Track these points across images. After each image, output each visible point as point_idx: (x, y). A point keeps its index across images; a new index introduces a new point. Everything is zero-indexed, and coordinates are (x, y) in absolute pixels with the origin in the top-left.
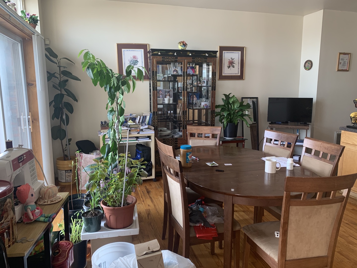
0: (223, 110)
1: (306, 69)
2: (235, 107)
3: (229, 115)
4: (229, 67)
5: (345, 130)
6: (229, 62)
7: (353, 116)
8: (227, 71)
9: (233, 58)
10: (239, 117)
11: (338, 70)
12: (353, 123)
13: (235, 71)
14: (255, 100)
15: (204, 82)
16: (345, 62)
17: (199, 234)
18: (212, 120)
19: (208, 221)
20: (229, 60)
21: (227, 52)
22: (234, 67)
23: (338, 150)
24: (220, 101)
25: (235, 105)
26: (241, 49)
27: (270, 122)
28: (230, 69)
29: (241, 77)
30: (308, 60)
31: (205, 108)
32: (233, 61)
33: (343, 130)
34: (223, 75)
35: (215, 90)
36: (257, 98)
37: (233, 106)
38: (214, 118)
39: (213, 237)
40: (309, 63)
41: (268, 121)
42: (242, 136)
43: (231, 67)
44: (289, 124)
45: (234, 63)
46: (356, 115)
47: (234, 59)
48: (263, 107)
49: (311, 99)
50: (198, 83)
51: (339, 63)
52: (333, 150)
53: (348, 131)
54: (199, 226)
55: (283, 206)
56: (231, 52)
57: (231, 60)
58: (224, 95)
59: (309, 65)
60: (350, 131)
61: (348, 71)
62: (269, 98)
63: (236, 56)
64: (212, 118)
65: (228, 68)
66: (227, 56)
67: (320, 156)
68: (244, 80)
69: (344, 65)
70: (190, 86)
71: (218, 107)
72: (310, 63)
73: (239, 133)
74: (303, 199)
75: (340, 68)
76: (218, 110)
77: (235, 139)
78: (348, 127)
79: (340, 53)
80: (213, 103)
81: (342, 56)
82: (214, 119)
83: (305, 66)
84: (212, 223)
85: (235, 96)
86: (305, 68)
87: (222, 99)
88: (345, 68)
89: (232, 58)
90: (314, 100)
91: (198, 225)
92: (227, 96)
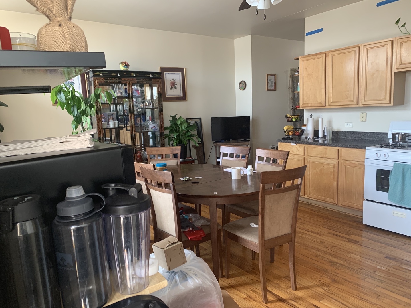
0: (171, 131)
1: (241, 90)
2: (183, 128)
3: (178, 136)
4: (171, 88)
5: (281, 142)
6: (171, 83)
7: (286, 129)
8: (169, 93)
9: (174, 80)
10: (188, 138)
11: (268, 90)
12: (287, 136)
13: (177, 92)
14: (198, 121)
15: (150, 104)
16: (272, 82)
17: (190, 236)
18: (162, 142)
19: (195, 225)
20: (171, 81)
21: (169, 73)
22: (176, 88)
23: (284, 155)
24: (167, 123)
25: (183, 126)
26: (181, 70)
27: (215, 141)
28: (172, 90)
29: (183, 98)
30: (242, 81)
31: (154, 130)
32: (175, 82)
33: (279, 142)
34: (166, 96)
35: (162, 111)
36: (200, 119)
37: (180, 127)
38: (164, 140)
39: (202, 237)
40: (243, 84)
41: (213, 140)
42: (190, 157)
43: (174, 88)
44: (231, 142)
45: (176, 85)
46: (288, 129)
47: (175, 80)
48: (207, 127)
49: (249, 117)
50: (145, 105)
51: (268, 83)
52: (280, 155)
53: (284, 142)
54: (188, 231)
55: (260, 196)
56: (172, 73)
57: (172, 81)
58: (171, 116)
59: (243, 85)
60: (285, 142)
61: (275, 90)
62: (212, 118)
63: (177, 77)
64: (162, 141)
65: (171, 90)
66: (169, 77)
67: (271, 162)
68: (186, 101)
69: (271, 85)
70: (136, 108)
71: (166, 128)
72: (244, 84)
73: (188, 155)
74: (273, 188)
75: (269, 88)
76: (167, 132)
77: (184, 160)
78: (283, 139)
79: (268, 75)
80: (161, 125)
81: (269, 77)
82: (164, 141)
83: (239, 86)
84: (199, 226)
85: (183, 117)
86: (240, 88)
87: (170, 120)
88: (273, 88)
89: (173, 80)
90: (251, 118)
91: (187, 230)
92: (174, 118)
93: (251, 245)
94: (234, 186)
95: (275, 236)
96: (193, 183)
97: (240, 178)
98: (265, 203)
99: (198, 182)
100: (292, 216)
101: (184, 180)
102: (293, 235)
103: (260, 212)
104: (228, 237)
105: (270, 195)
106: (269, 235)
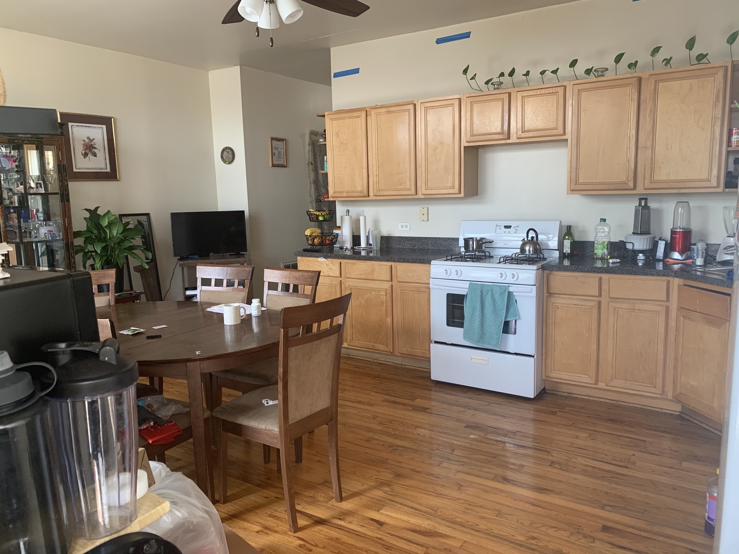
0: (88, 240)
1: (225, 163)
2: (115, 233)
3: (105, 249)
4: (85, 155)
5: (302, 256)
6: (84, 144)
7: (309, 235)
8: (81, 164)
9: (92, 138)
10: (126, 252)
11: (273, 166)
12: (311, 245)
13: (100, 163)
14: (144, 219)
15: (39, 185)
16: (279, 153)
17: (150, 438)
18: (70, 262)
19: (159, 416)
20: (84, 141)
21: (78, 126)
22: (95, 155)
23: (312, 278)
24: (79, 223)
25: (114, 228)
26: (106, 121)
27: (179, 258)
28: (87, 158)
29: (111, 175)
30: (226, 148)
31: (50, 239)
32: (92, 143)
33: (299, 256)
34: (75, 170)
35: (68, 201)
36: (148, 215)
37: (108, 232)
38: (74, 258)
39: (174, 436)
40: (228, 152)
41: (175, 255)
42: (130, 289)
43: (90, 155)
44: (211, 258)
45: (95, 148)
46: (313, 233)
47: (94, 139)
48: (162, 230)
49: (243, 212)
50: (27, 187)
51: (273, 154)
52: (306, 279)
53: (306, 256)
54: (147, 428)
55: (280, 350)
56: (86, 126)
57: (87, 141)
58: (86, 210)
59: (228, 155)
60: (309, 256)
61: (286, 167)
62: (172, 214)
63: (97, 133)
64: (69, 260)
65: (84, 158)
66: (79, 133)
67: (291, 290)
68: (118, 180)
69: (279, 158)
70: (8, 193)
71: (78, 234)
72: (230, 152)
73: (126, 286)
75: (275, 163)
76: (79, 242)
77: (119, 295)
78: (305, 250)
79: (272, 139)
80: (67, 228)
81: (274, 142)
82: (73, 260)
83: (222, 157)
84: (167, 416)
85: (113, 212)
86: (222, 161)
87: (85, 218)
88: (281, 162)
89: (88, 138)
90: (247, 214)
91: (145, 427)
92: (93, 213)
93: (266, 437)
94: (229, 336)
95: (305, 416)
96: (149, 338)
97: (239, 322)
98: (289, 360)
99: (160, 336)
100: (331, 377)
101: (130, 333)
102: (334, 410)
103: (280, 377)
104: (223, 430)
105: (296, 347)
106: (296, 415)
